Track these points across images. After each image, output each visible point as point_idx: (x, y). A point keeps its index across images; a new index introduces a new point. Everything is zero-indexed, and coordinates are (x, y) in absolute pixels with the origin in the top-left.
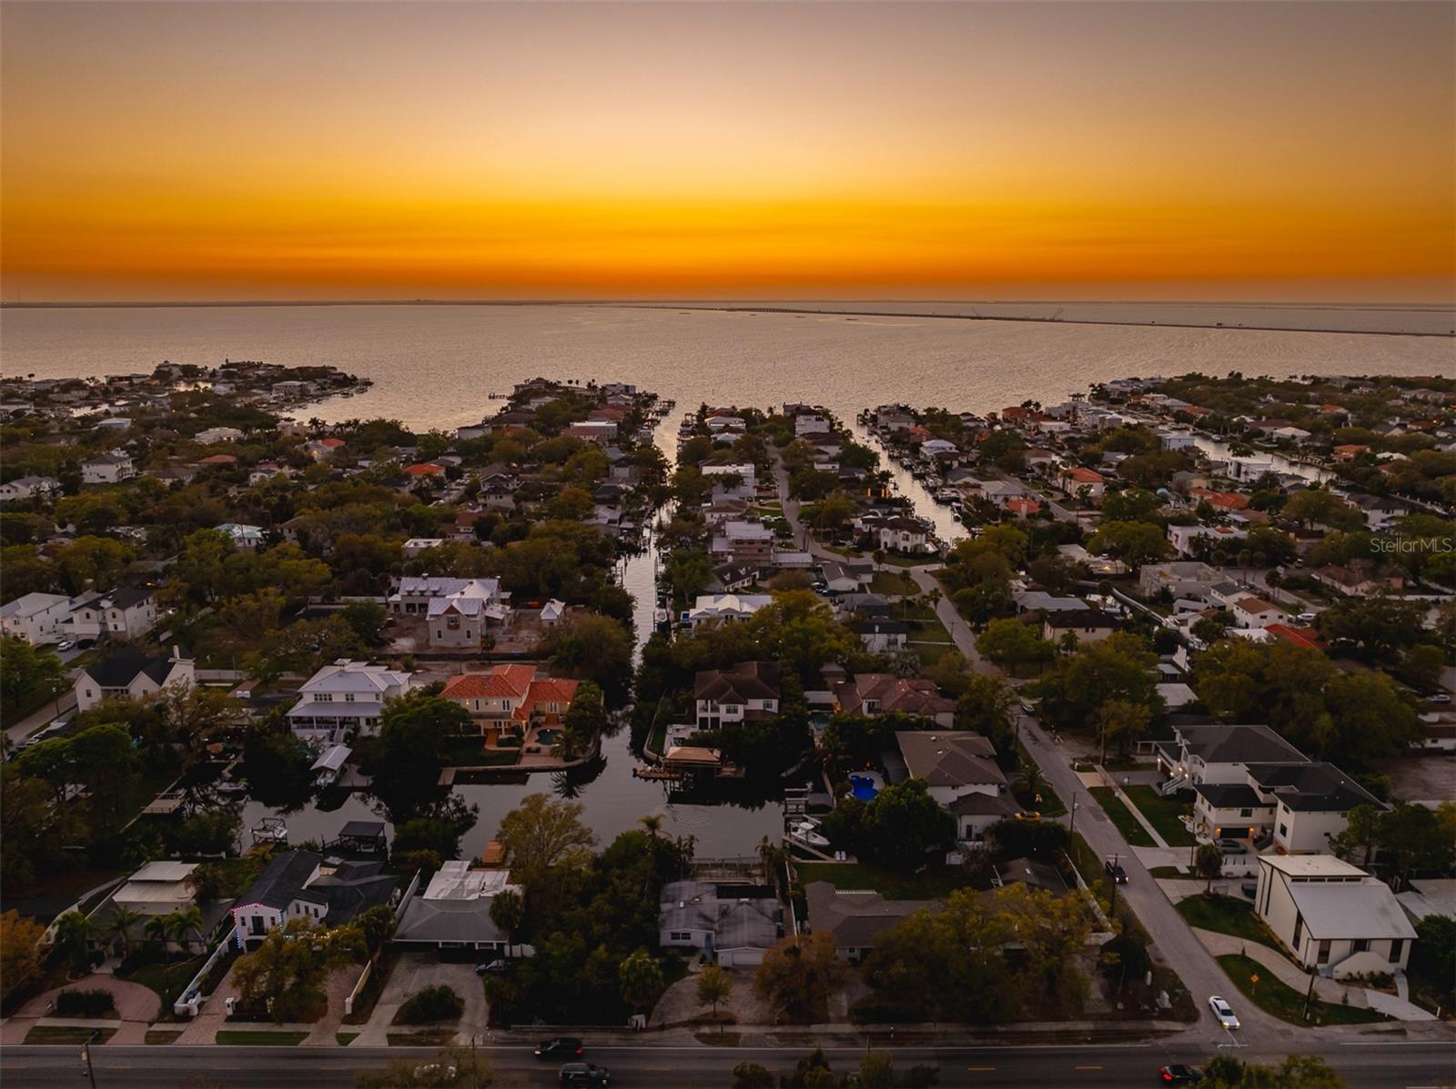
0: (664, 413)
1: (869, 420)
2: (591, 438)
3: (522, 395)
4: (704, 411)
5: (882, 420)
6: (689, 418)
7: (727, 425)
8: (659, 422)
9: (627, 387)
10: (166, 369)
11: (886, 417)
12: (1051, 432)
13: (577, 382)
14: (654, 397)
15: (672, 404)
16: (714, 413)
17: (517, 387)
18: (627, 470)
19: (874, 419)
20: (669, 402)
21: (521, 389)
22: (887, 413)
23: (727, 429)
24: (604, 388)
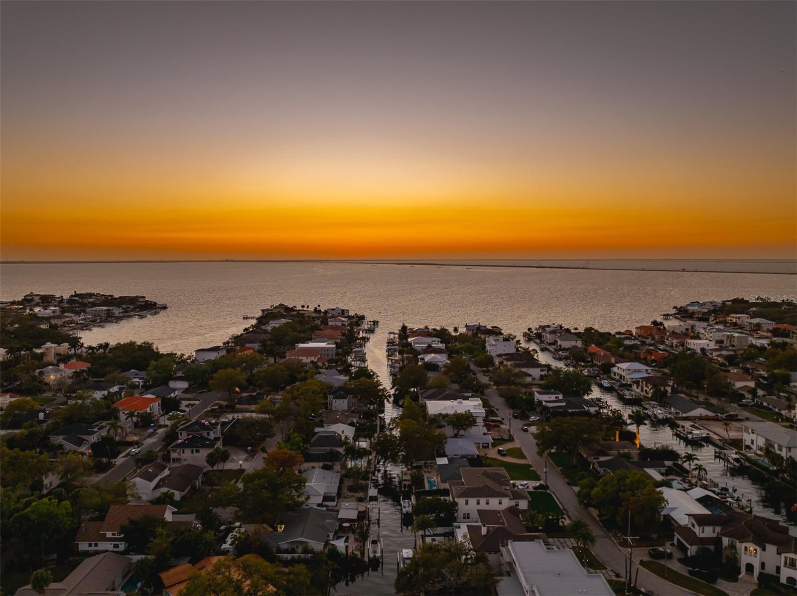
0: (371, 331)
1: (529, 337)
2: (313, 359)
3: (267, 316)
4: (404, 332)
5: (549, 338)
6: (392, 336)
7: (429, 346)
8: (368, 339)
9: (343, 311)
10: (30, 298)
11: (553, 335)
12: (703, 350)
13: (308, 307)
14: (363, 317)
15: (376, 323)
16: (415, 333)
17: (263, 311)
18: (346, 401)
19: (539, 336)
20: (374, 322)
21: (266, 313)
22: (553, 332)
23: (429, 350)
24: (326, 312)
